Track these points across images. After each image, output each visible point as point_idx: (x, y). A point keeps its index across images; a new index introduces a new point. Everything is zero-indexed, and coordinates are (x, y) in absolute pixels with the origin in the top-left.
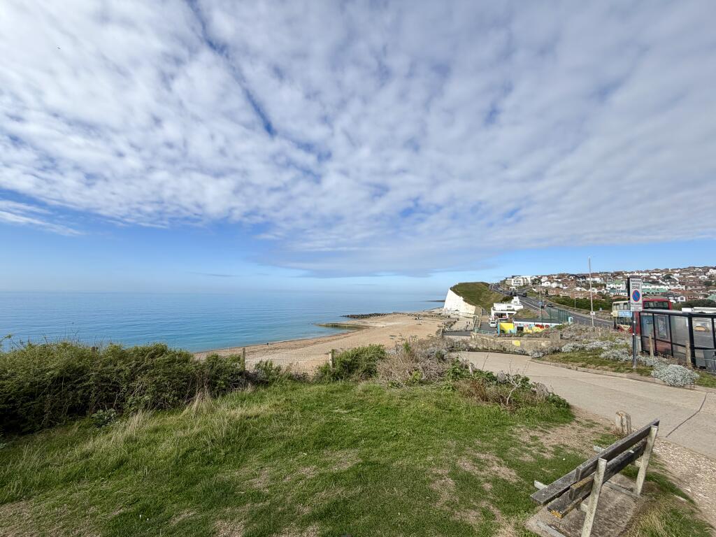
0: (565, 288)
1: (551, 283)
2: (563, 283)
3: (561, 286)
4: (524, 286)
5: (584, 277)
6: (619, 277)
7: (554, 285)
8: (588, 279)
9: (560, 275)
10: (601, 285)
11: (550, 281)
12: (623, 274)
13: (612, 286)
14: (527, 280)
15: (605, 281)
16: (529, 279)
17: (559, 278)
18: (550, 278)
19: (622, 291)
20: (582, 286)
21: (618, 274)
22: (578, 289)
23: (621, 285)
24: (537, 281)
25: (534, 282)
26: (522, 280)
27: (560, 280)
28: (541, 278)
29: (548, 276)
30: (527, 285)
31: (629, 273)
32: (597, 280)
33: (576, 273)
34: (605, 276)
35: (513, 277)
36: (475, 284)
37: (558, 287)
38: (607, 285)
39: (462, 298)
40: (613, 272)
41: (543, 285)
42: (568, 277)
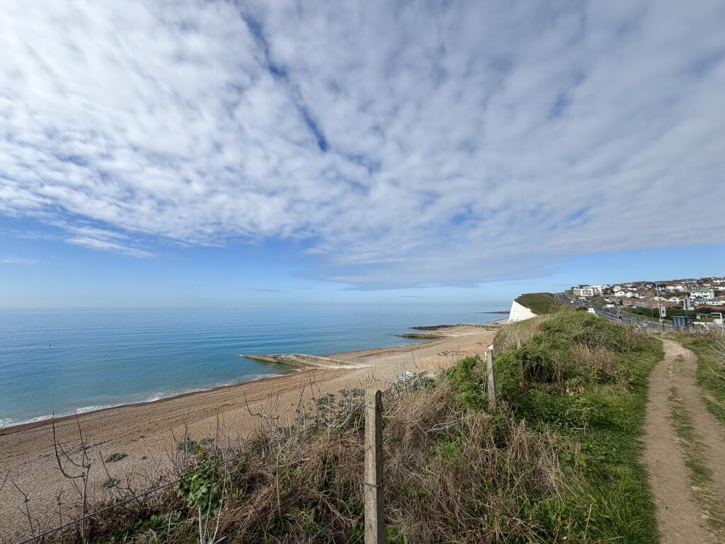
0: (641, 297)
1: (625, 292)
2: (639, 292)
3: (637, 295)
4: (595, 296)
5: (663, 285)
6: (705, 285)
7: (629, 295)
8: (669, 288)
9: (635, 283)
10: (684, 294)
11: (624, 291)
12: (712, 281)
13: (697, 294)
14: (598, 290)
15: (690, 288)
16: (600, 289)
17: (635, 287)
18: (624, 287)
19: (709, 300)
20: (661, 296)
21: (706, 281)
22: (656, 298)
23: (708, 294)
24: (609, 291)
25: (605, 291)
26: (592, 290)
27: (635, 289)
28: (613, 287)
29: (621, 285)
30: (598, 295)
31: (720, 279)
32: (680, 288)
33: (653, 281)
34: (689, 284)
35: (581, 287)
36: (540, 295)
37: (634, 297)
38: (692, 294)
39: (529, 310)
40: (699, 279)
41: (616, 295)
42: (645, 285)
